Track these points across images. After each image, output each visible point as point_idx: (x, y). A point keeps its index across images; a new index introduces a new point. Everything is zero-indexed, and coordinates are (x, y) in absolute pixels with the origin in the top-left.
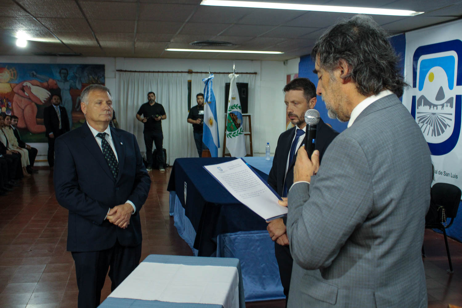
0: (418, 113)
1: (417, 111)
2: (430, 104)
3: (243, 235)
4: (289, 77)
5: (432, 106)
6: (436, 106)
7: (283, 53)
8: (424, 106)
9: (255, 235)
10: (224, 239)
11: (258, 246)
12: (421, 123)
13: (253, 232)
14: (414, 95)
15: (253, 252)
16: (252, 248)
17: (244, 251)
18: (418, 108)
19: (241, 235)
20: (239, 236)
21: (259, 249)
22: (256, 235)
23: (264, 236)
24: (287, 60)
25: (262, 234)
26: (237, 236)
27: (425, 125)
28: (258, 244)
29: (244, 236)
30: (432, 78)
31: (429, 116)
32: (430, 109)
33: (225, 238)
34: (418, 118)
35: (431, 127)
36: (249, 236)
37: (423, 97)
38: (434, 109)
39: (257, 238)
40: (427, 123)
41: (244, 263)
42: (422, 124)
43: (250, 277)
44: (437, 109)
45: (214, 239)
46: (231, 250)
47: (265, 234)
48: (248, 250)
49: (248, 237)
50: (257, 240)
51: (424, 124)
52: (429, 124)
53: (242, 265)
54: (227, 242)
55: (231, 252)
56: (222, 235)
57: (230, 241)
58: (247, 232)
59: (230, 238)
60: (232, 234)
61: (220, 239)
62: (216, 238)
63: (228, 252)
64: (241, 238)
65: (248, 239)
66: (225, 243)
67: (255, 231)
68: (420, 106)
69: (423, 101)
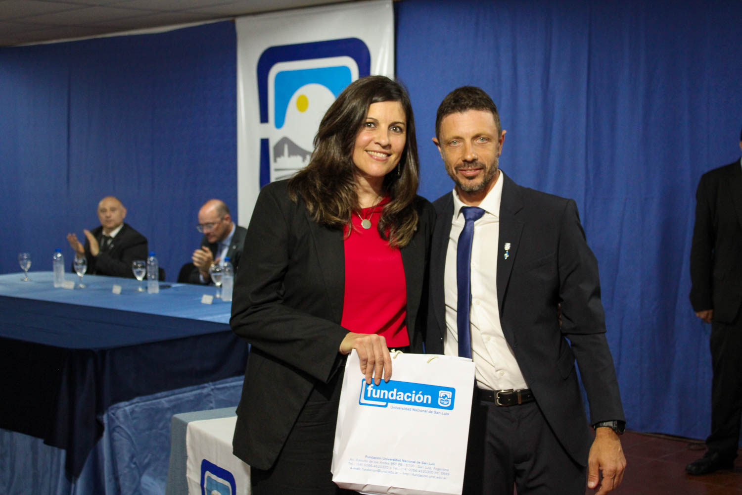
1: (273, 166)
2: (303, 153)
3: (143, 404)
5: (308, 157)
8: (289, 156)
9: (163, 400)
13: (159, 395)
14: (265, 137)
15: (164, 432)
16: (161, 425)
17: (147, 433)
18: (275, 161)
19: (140, 404)
20: (137, 406)
22: (165, 401)
23: (176, 400)
25: (173, 397)
26: (133, 406)
28: (168, 416)
29: (145, 405)
30: (303, 105)
32: (303, 161)
33: (115, 412)
36: (153, 405)
37: (285, 140)
39: (166, 405)
41: (150, 455)
43: (163, 480)
45: (99, 417)
46: (130, 434)
47: (176, 396)
48: (154, 431)
49: (151, 406)
50: (169, 409)
53: (146, 461)
54: (122, 419)
55: (129, 436)
56: (110, 408)
57: (126, 416)
58: (150, 397)
59: (125, 411)
60: (127, 403)
61: (109, 417)
62: (103, 414)
63: (125, 438)
64: (140, 410)
65: (152, 408)
66: (116, 421)
67: (162, 393)
68: (279, 156)
69: (286, 147)
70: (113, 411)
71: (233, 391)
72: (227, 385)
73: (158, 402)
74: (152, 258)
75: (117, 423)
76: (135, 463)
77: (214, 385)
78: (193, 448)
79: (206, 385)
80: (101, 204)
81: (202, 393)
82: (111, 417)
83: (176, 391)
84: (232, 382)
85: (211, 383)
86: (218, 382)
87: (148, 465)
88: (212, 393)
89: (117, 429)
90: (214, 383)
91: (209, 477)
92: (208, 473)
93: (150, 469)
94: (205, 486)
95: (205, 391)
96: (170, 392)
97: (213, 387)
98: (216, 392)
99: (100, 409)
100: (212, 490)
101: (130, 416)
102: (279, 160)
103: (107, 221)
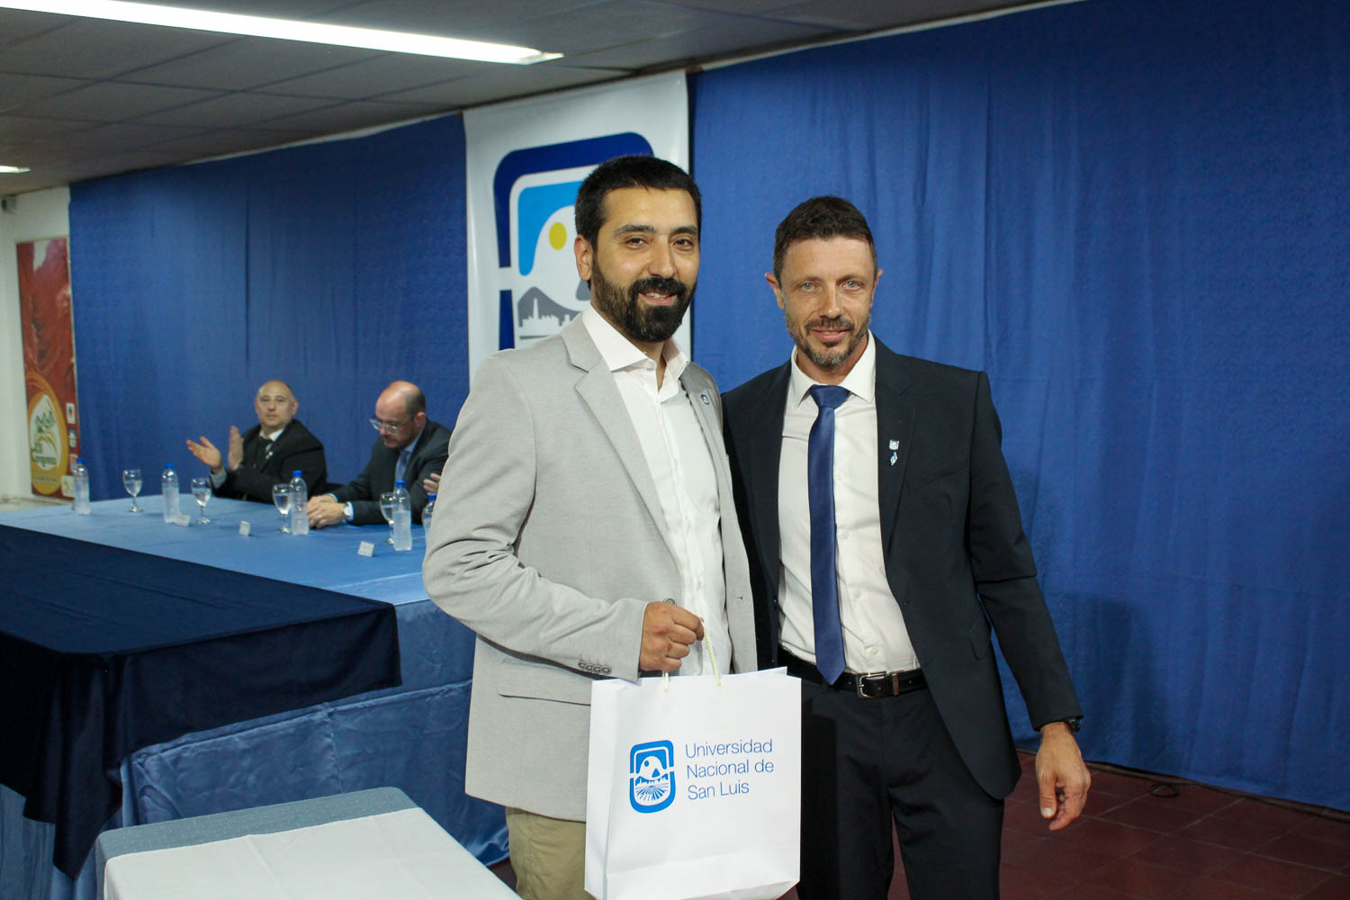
0: (523, 338)
1: (518, 331)
2: (560, 313)
3: (198, 744)
4: (24, 252)
5: (567, 317)
7: (26, 170)
8: (540, 317)
9: (235, 737)
10: (139, 767)
11: (250, 770)
13: (228, 728)
14: (505, 288)
15: (237, 790)
16: (232, 780)
17: (206, 793)
18: (521, 325)
19: (193, 745)
20: (187, 748)
21: (252, 778)
22: (240, 737)
23: (261, 735)
24: (14, 195)
25: (254, 731)
26: (179, 748)
28: (246, 763)
29: (201, 746)
30: (559, 238)
32: (561, 324)
33: (144, 762)
36: (219, 745)
37: (534, 292)
39: (243, 745)
45: (112, 773)
46: (169, 797)
47: (264, 728)
48: (218, 790)
49: (214, 749)
50: (245, 751)
54: (155, 774)
55: (170, 803)
56: (134, 755)
57: (163, 768)
58: (210, 732)
59: (160, 759)
60: (166, 745)
61: (130, 770)
62: (119, 766)
63: (163, 807)
64: (194, 754)
65: (216, 752)
66: (147, 777)
67: (235, 724)
68: (527, 318)
69: (535, 302)
70: (140, 760)
71: (369, 715)
72: (359, 705)
73: (228, 740)
74: (297, 480)
75: (148, 780)
77: (333, 706)
79: (319, 707)
80: (262, 391)
81: (311, 721)
82: (137, 769)
83: (261, 720)
84: (367, 699)
85: (327, 704)
86: (341, 701)
88: (328, 720)
89: (148, 791)
90: (332, 703)
95: (318, 717)
96: (249, 723)
97: (331, 710)
98: (339, 717)
99: (110, 760)
101: (171, 768)
102: (525, 322)
103: (268, 416)
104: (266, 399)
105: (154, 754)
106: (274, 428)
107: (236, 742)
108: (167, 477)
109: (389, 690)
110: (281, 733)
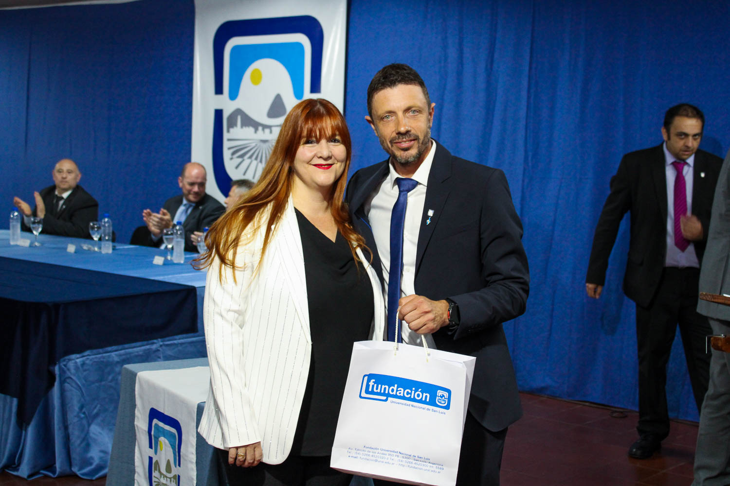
0: (229, 140)
1: (226, 136)
2: (256, 125)
3: (93, 357)
5: (260, 128)
6: (270, 127)
8: (242, 127)
9: (113, 354)
10: (63, 367)
11: (120, 373)
12: (239, 157)
13: (109, 349)
14: (219, 107)
15: (113, 384)
16: (110, 378)
17: (97, 384)
18: (228, 131)
19: (91, 357)
20: (88, 359)
21: (120, 377)
22: (116, 355)
23: (126, 354)
25: (122, 352)
26: (85, 358)
27: (247, 162)
28: (117, 369)
29: (96, 358)
30: (257, 78)
31: (254, 145)
32: (256, 132)
33: (67, 364)
34: (229, 148)
35: (260, 164)
36: (104, 358)
37: (238, 112)
38: (264, 132)
39: (116, 359)
40: (250, 157)
41: (99, 406)
42: (240, 160)
43: (111, 430)
44: (271, 132)
45: (51, 368)
46: (80, 385)
47: (127, 350)
48: (103, 383)
49: (102, 360)
50: (118, 362)
51: (243, 160)
52: (256, 159)
53: (95, 411)
54: (73, 371)
55: (79, 386)
56: (62, 360)
57: (77, 368)
58: (101, 350)
59: (76, 363)
60: (78, 356)
61: (60, 368)
62: (55, 364)
63: (76, 389)
64: (91, 362)
65: (103, 362)
66: (68, 372)
67: (113, 347)
68: (232, 127)
69: (239, 118)
70: (65, 363)
71: (180, 348)
72: (175, 342)
73: (109, 356)
74: (106, 220)
75: (68, 374)
76: (84, 413)
77: (162, 341)
78: (141, 397)
79: (155, 341)
80: (58, 166)
81: (151, 349)
82: (63, 369)
83: (126, 346)
84: (180, 339)
85: (159, 340)
86: (167, 339)
87: (97, 415)
88: (160, 349)
89: (68, 381)
90: (162, 340)
91: (156, 424)
92: (155, 421)
93: (99, 420)
94: (153, 433)
95: (154, 347)
96: (120, 347)
97: (161, 343)
98: (164, 348)
99: (53, 361)
100: (159, 437)
101: (81, 368)
102: (231, 130)
103: (62, 182)
104: (60, 171)
105: (73, 360)
106: (65, 190)
107: (113, 357)
108: (14, 216)
109: (192, 334)
110: (136, 354)
